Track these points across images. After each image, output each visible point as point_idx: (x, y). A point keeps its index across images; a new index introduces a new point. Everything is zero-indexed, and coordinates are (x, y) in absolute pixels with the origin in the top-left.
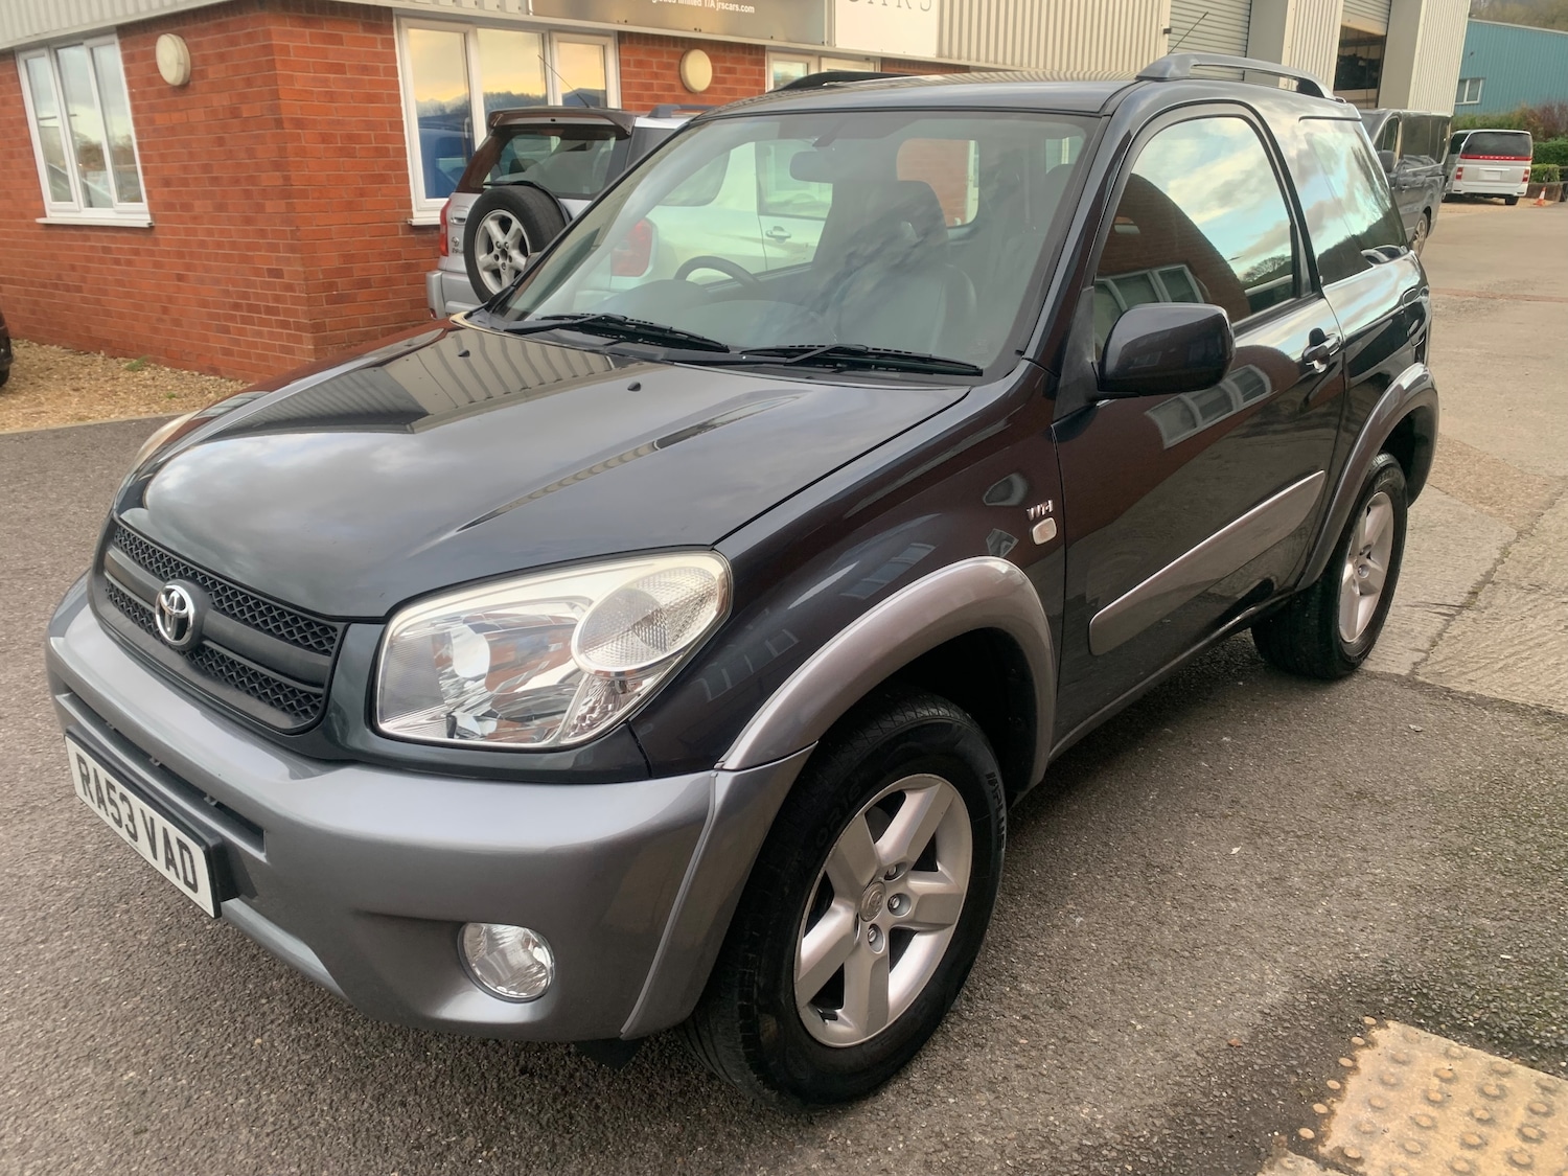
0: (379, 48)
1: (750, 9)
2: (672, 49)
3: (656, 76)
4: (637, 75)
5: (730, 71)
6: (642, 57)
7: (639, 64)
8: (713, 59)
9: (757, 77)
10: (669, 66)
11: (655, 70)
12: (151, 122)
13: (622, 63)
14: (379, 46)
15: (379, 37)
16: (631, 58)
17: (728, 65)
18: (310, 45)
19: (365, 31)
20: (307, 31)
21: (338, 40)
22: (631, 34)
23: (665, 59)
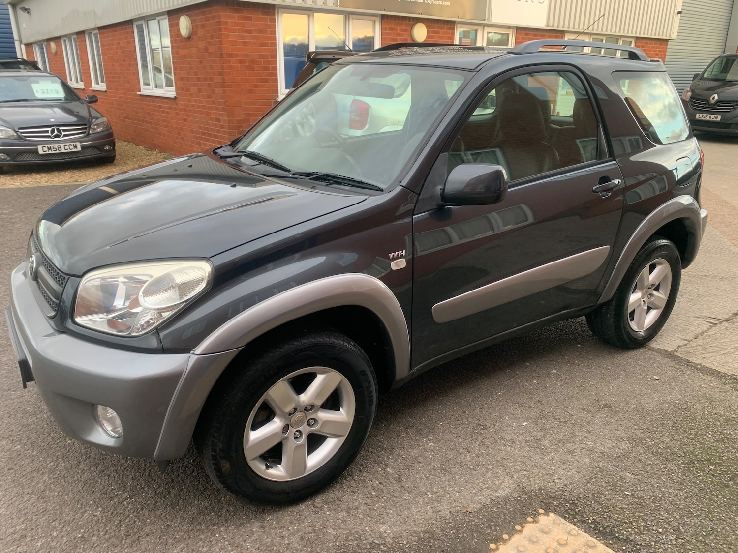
0: (268, 22)
1: (448, 4)
2: (408, 22)
3: (399, 35)
4: (390, 34)
5: (436, 33)
6: (393, 26)
7: (391, 29)
8: (428, 27)
9: (450, 36)
10: (406, 30)
11: (399, 32)
12: (178, 53)
13: (383, 29)
14: (268, 21)
15: (268, 17)
16: (387, 27)
17: (436, 30)
18: (237, 21)
19: (262, 15)
20: (236, 15)
21: (250, 19)
22: (388, 16)
23: (404, 27)
